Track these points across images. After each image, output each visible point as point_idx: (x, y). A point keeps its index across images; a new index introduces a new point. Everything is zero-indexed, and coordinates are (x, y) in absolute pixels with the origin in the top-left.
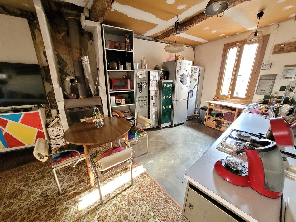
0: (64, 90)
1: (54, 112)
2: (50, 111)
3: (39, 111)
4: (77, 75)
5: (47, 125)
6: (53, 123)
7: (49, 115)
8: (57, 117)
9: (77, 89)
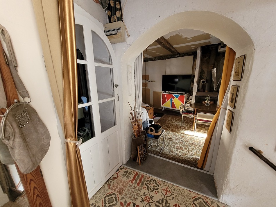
0: (198, 87)
1: (191, 97)
2: (189, 97)
3: (185, 95)
4: (208, 79)
5: (186, 103)
6: (189, 102)
7: (188, 99)
8: (191, 100)
9: (205, 86)
